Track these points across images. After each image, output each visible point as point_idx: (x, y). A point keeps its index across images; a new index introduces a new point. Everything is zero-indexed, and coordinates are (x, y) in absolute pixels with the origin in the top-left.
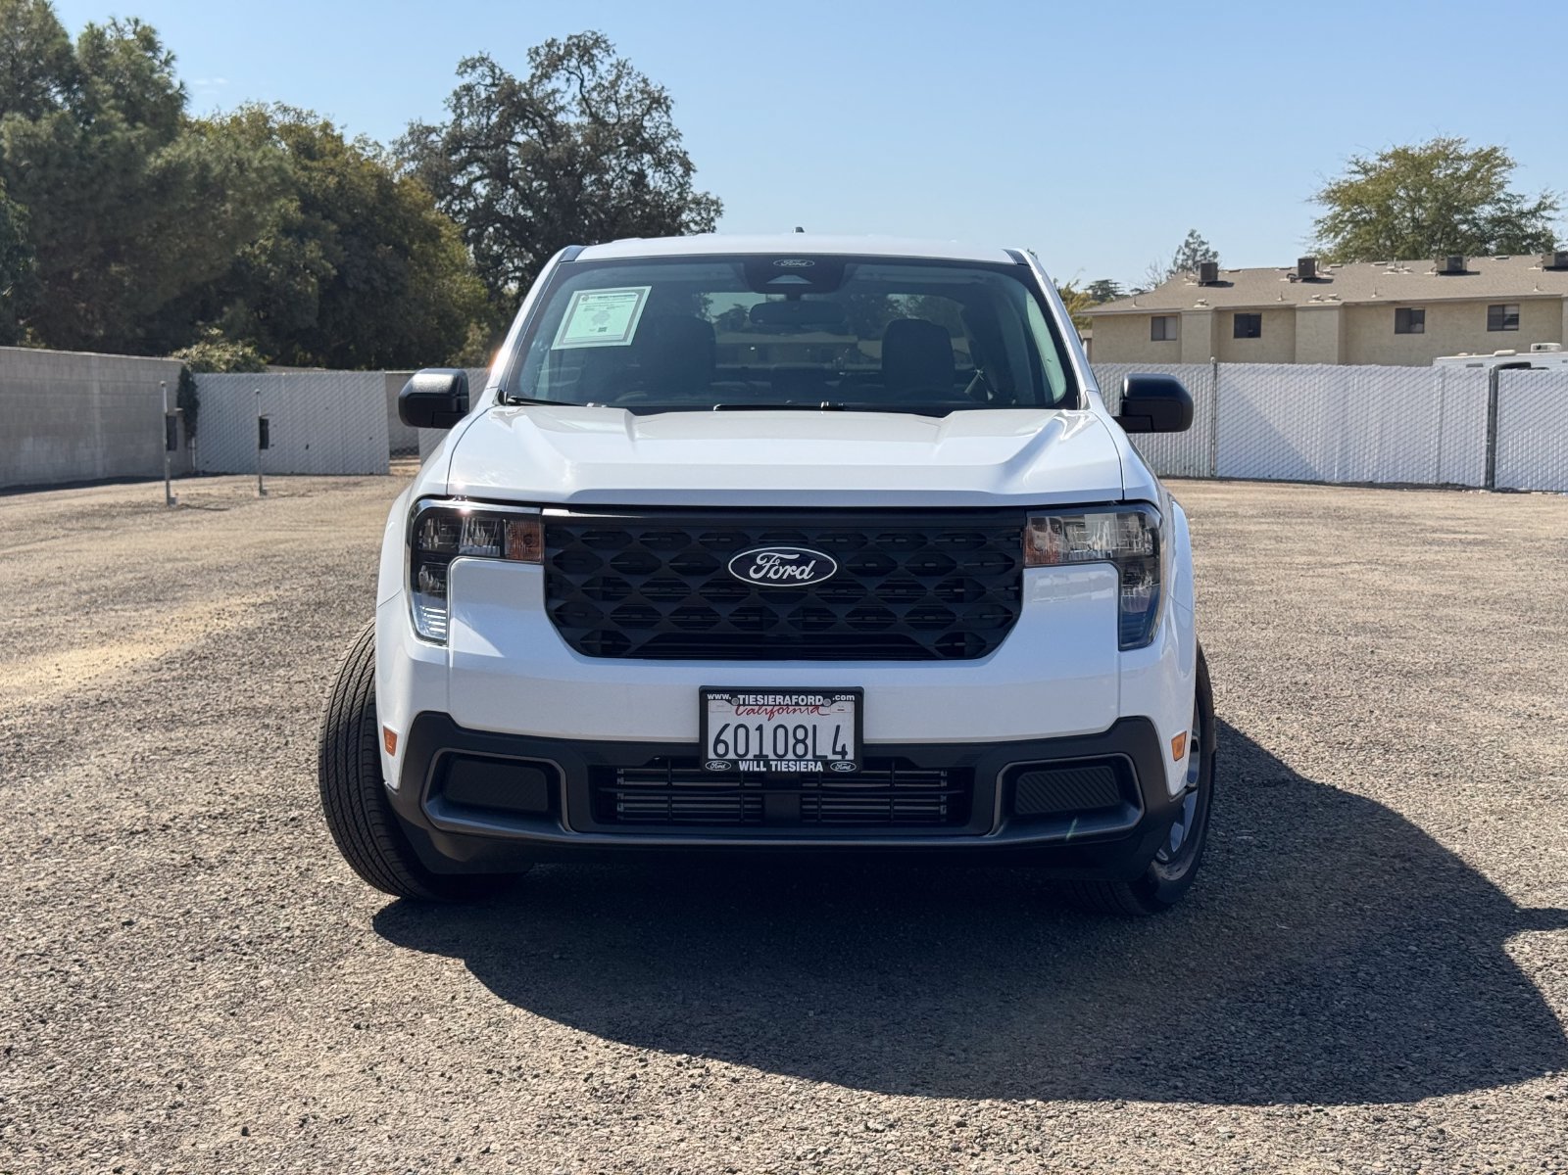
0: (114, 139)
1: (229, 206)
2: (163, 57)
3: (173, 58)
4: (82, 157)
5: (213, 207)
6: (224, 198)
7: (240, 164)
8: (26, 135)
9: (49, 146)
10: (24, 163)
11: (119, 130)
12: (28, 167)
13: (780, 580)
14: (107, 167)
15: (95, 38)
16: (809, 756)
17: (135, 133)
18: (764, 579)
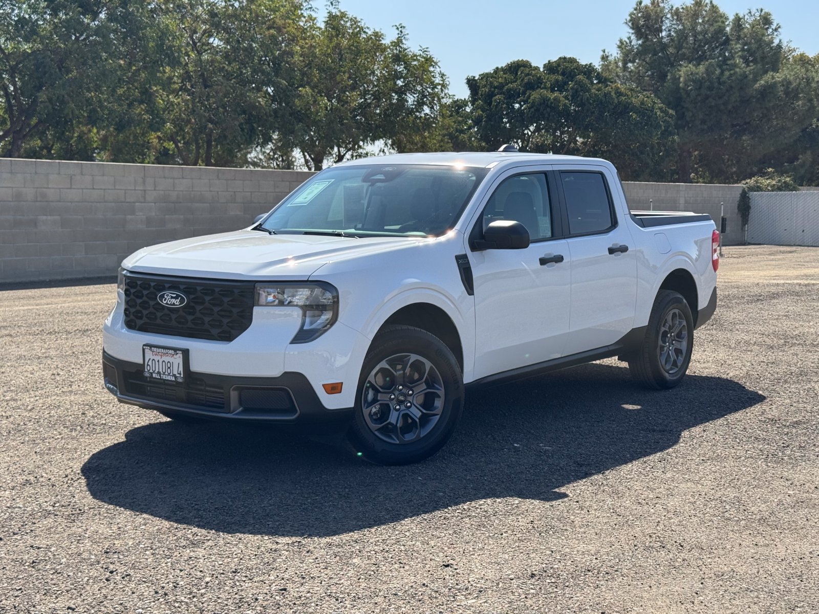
0: (735, 73)
1: (800, 102)
2: (774, 27)
3: (779, 27)
4: (720, 83)
5: (793, 103)
6: (798, 99)
7: (808, 79)
8: (692, 74)
9: (702, 78)
10: (689, 88)
11: (740, 68)
12: (691, 90)
13: (171, 305)
14: (731, 87)
15: (738, 20)
16: (171, 374)
17: (748, 69)
18: (167, 304)
